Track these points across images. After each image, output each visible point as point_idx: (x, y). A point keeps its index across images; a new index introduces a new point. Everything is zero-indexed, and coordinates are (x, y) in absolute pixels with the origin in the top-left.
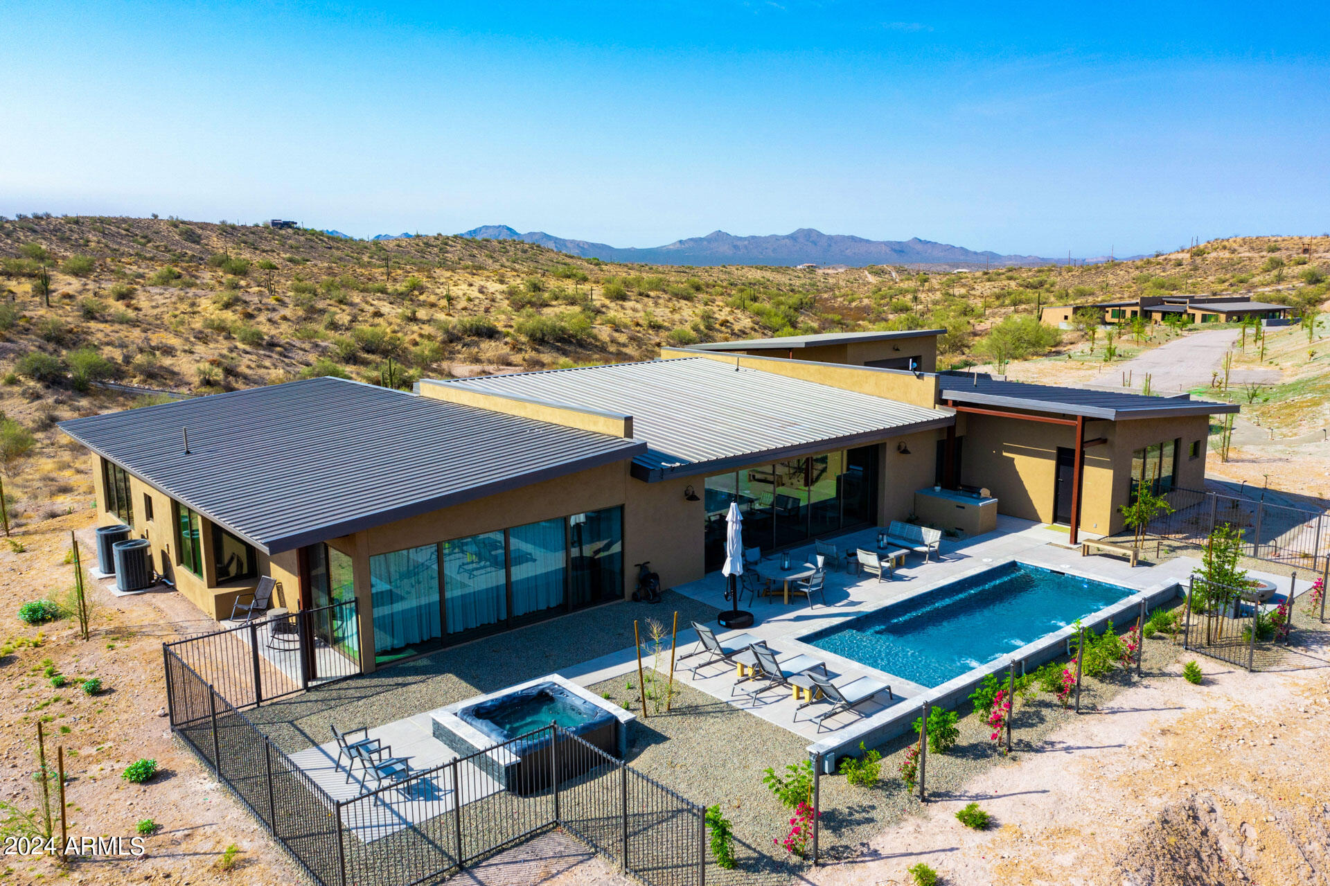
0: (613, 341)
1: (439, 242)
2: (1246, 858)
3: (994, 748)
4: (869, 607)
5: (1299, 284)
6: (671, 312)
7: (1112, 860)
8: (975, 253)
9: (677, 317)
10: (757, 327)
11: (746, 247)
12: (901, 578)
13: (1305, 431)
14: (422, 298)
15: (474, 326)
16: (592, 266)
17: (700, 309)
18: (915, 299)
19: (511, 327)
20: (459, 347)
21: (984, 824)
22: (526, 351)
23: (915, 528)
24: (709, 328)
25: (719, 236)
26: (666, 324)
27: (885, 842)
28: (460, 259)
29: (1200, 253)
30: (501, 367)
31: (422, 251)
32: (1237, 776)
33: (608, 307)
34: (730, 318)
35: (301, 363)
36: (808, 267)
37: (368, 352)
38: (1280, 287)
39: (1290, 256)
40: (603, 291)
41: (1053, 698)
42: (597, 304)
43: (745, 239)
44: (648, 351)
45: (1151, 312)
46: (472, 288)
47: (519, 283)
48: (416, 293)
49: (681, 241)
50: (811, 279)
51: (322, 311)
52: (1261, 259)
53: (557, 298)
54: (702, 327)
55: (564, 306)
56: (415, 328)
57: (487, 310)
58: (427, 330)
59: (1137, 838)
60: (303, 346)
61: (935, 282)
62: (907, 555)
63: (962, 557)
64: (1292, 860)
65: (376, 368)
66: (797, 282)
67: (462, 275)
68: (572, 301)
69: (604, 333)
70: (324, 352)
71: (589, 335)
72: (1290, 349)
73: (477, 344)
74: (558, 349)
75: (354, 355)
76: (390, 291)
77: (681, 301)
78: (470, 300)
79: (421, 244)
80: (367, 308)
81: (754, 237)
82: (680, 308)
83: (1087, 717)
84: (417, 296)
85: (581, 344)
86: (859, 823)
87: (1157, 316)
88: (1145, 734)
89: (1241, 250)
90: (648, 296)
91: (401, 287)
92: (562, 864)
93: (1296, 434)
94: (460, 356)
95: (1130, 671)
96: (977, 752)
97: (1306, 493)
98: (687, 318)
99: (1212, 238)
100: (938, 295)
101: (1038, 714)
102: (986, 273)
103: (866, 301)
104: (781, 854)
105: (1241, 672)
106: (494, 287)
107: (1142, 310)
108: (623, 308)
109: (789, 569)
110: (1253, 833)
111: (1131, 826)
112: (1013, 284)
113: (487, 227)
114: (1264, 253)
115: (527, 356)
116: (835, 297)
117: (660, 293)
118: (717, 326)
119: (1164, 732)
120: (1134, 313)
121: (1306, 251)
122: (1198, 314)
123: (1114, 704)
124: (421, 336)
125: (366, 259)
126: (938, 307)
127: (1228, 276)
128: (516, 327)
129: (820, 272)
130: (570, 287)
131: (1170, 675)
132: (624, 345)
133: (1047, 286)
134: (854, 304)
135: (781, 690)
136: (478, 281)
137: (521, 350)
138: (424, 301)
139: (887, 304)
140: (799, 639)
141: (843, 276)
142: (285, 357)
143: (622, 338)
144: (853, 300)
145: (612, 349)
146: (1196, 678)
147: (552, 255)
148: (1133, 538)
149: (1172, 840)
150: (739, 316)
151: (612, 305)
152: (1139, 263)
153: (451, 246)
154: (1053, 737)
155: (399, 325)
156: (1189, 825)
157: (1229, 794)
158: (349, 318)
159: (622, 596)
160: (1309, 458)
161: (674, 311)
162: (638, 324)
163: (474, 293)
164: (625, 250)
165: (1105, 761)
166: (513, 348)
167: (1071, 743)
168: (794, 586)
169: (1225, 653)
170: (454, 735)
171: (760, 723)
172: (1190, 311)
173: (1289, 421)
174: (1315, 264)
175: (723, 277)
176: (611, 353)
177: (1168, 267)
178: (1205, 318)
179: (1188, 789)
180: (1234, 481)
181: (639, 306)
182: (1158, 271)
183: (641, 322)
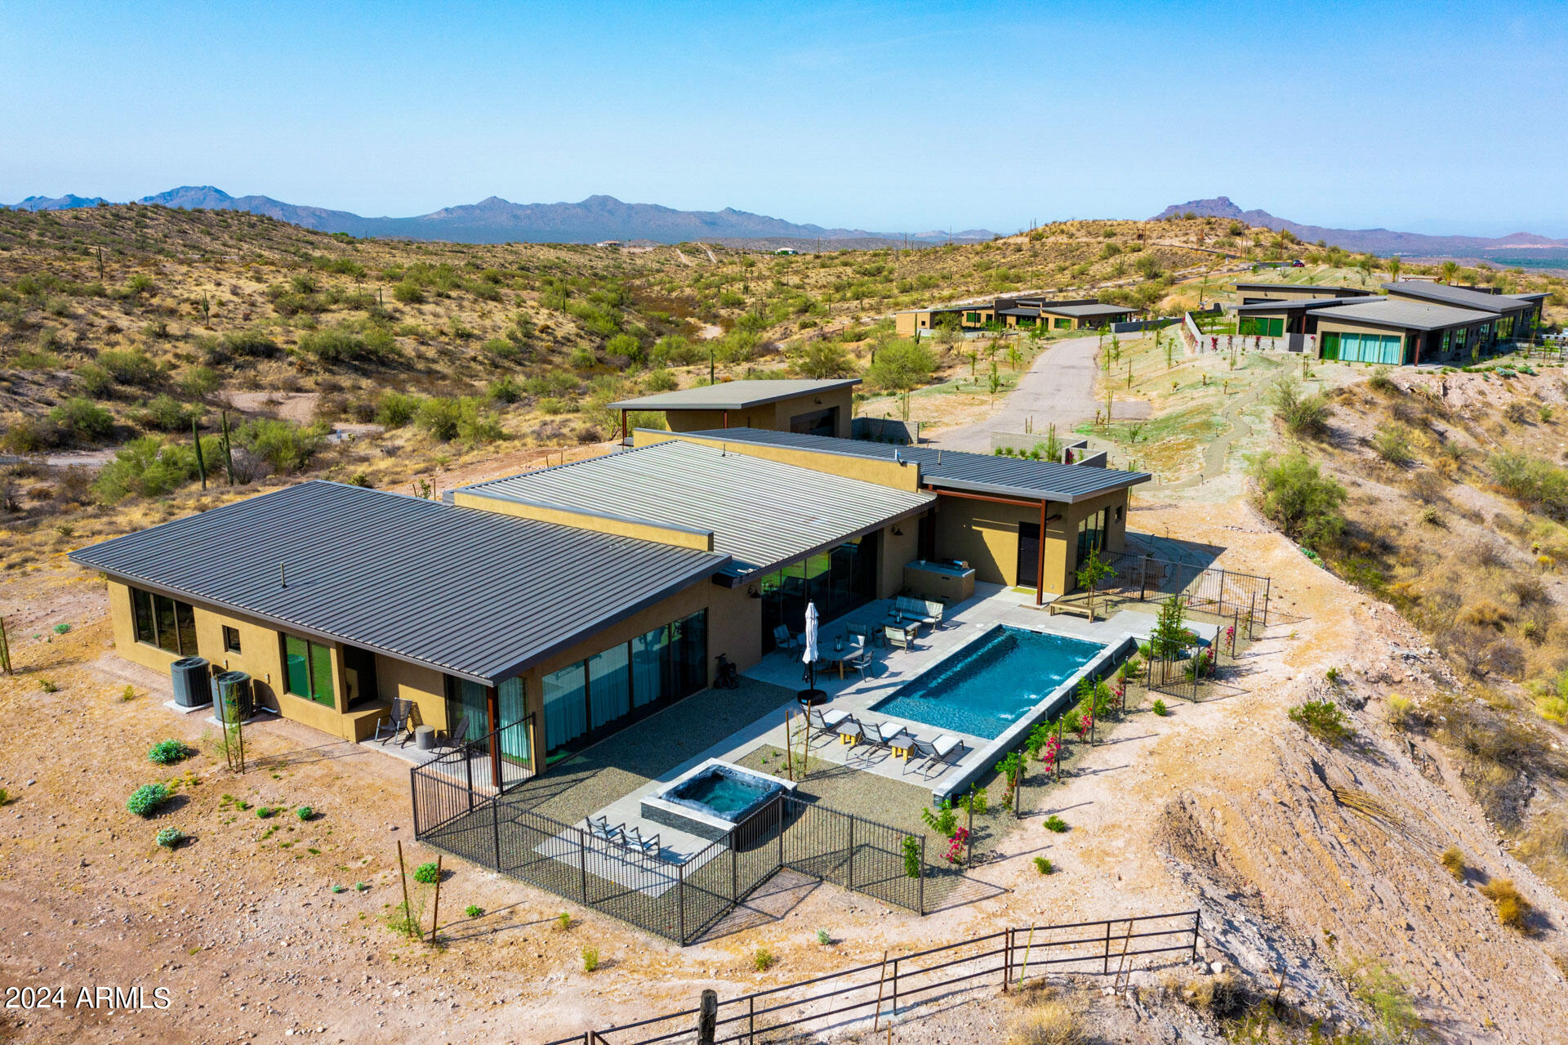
0: (420, 356)
1: (134, 214)
2: (1216, 830)
3: (1048, 777)
4: (910, 676)
5: (1139, 278)
6: (480, 317)
7: (1146, 840)
8: (797, 226)
9: (488, 323)
10: (582, 333)
11: (529, 217)
12: (920, 648)
13: (1184, 475)
14: (155, 301)
15: (248, 344)
16: (343, 245)
17: (514, 312)
18: (746, 288)
19: (294, 343)
20: (230, 369)
21: (1062, 828)
22: (317, 373)
23: (920, 602)
24: (528, 335)
25: (494, 204)
26: (476, 332)
27: (1006, 846)
28: (165, 236)
29: (1037, 237)
30: (291, 394)
31: (110, 226)
32: (1204, 778)
33: (402, 312)
34: (550, 323)
35: (39, 401)
36: (611, 245)
37: (123, 383)
38: (1121, 282)
39: (1125, 242)
40: (392, 292)
41: (1073, 736)
42: (389, 307)
43: (527, 206)
44: (463, 367)
45: (1006, 315)
46: (221, 288)
47: (284, 281)
48: (145, 295)
49: (446, 210)
50: (615, 259)
51: (37, 327)
52: (1098, 245)
53: (336, 301)
54: (519, 335)
55: (346, 311)
56: (168, 346)
57: (247, 318)
58: (184, 348)
59: (1156, 825)
60: (36, 378)
61: (762, 267)
62: (919, 627)
63: (959, 624)
64: (1243, 828)
65: (145, 405)
66: (599, 264)
67: (201, 271)
68: (356, 305)
69: (408, 346)
70: (65, 385)
71: (393, 351)
72: (1153, 375)
73: (253, 366)
74: (356, 369)
75: (106, 387)
76: (109, 291)
77: (489, 302)
78: (221, 304)
79: (108, 216)
80: (97, 321)
81: (537, 205)
82: (490, 312)
83: (1099, 748)
84: (147, 299)
85: (383, 362)
86: (984, 838)
87: (1011, 320)
88: (1139, 756)
89: (1078, 234)
90: (449, 297)
91: (124, 287)
92: (803, 893)
93: (1178, 479)
94: (234, 381)
95: (1117, 711)
96: (1038, 781)
97: (1198, 541)
98: (500, 323)
99: (1050, 221)
100: (769, 285)
101: (1067, 749)
102: (817, 257)
103: (688, 291)
104: (945, 864)
105: (1189, 704)
106: (249, 287)
107: (996, 313)
108: (421, 312)
109: (842, 650)
110: (1218, 814)
111: (1150, 818)
112: (849, 270)
113: (186, 189)
114: (1101, 239)
115: (320, 379)
116: (651, 285)
117: (461, 293)
118: (537, 333)
119: (1151, 753)
120: (989, 317)
121: (1140, 237)
122: (1052, 318)
123: (1114, 736)
124: (177, 356)
125: (34, 236)
126: (775, 300)
127: (1068, 264)
128: (300, 342)
129: (625, 251)
130: (351, 288)
131: (1142, 711)
132: (434, 361)
133: (885, 273)
134: (674, 294)
135: (882, 752)
136: (228, 280)
137: (310, 372)
138: (159, 306)
139: (715, 296)
140: (870, 709)
141: (652, 256)
142: (15, 393)
143: (431, 353)
144: (672, 290)
145: (421, 366)
146: (1162, 711)
147: (290, 231)
148: (1086, 594)
149: (1175, 823)
150: (560, 320)
151: (407, 309)
152: (979, 248)
153: (152, 219)
154: (1082, 765)
155: (145, 343)
156: (1182, 813)
157: (1201, 791)
158: (75, 335)
159: (705, 684)
160: (1192, 503)
161: (483, 316)
162: (442, 333)
163: (227, 296)
164: (375, 220)
165: (1122, 778)
166: (301, 369)
167: (1095, 768)
168: (850, 665)
169: (1175, 690)
170: (669, 813)
171: (879, 778)
172: (1044, 315)
173: (1170, 464)
174: (1150, 252)
175: (510, 258)
176: (420, 371)
177: (1008, 253)
178: (1057, 323)
179: (1177, 791)
180: (1140, 531)
181: (440, 310)
182: (998, 257)
183: (446, 329)
